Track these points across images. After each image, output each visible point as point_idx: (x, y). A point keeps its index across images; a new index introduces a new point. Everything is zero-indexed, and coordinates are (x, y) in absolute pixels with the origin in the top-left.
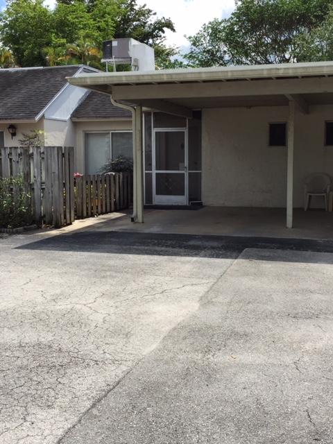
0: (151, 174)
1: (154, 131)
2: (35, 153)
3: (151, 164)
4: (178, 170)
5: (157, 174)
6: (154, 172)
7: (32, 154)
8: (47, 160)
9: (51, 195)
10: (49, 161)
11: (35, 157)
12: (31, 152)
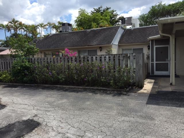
0: (153, 63)
1: (155, 47)
2: (131, 56)
3: (153, 60)
4: (165, 61)
5: (156, 63)
6: (155, 62)
7: (130, 56)
8: (137, 59)
9: (138, 74)
10: (138, 59)
11: (131, 58)
12: (129, 55)
